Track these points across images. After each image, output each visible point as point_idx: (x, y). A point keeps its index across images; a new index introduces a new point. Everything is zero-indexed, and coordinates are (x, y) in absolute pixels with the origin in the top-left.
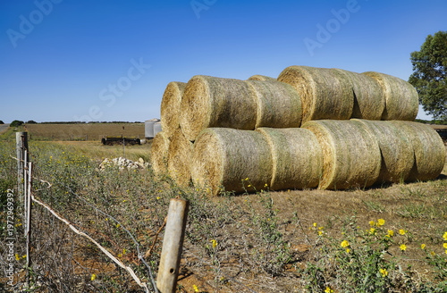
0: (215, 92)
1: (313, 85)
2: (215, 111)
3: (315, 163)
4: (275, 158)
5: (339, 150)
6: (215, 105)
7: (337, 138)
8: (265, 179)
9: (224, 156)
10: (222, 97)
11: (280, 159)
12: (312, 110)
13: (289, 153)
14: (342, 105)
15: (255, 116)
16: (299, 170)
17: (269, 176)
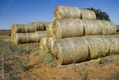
0: (17, 27)
1: (36, 25)
2: (17, 30)
3: (35, 38)
4: (27, 38)
5: (38, 36)
6: (17, 29)
7: (38, 34)
8: (26, 41)
9: (18, 38)
10: (19, 28)
11: (28, 38)
12: (36, 29)
13: (30, 37)
14: (42, 28)
15: (26, 31)
16: (32, 40)
17: (27, 41)
